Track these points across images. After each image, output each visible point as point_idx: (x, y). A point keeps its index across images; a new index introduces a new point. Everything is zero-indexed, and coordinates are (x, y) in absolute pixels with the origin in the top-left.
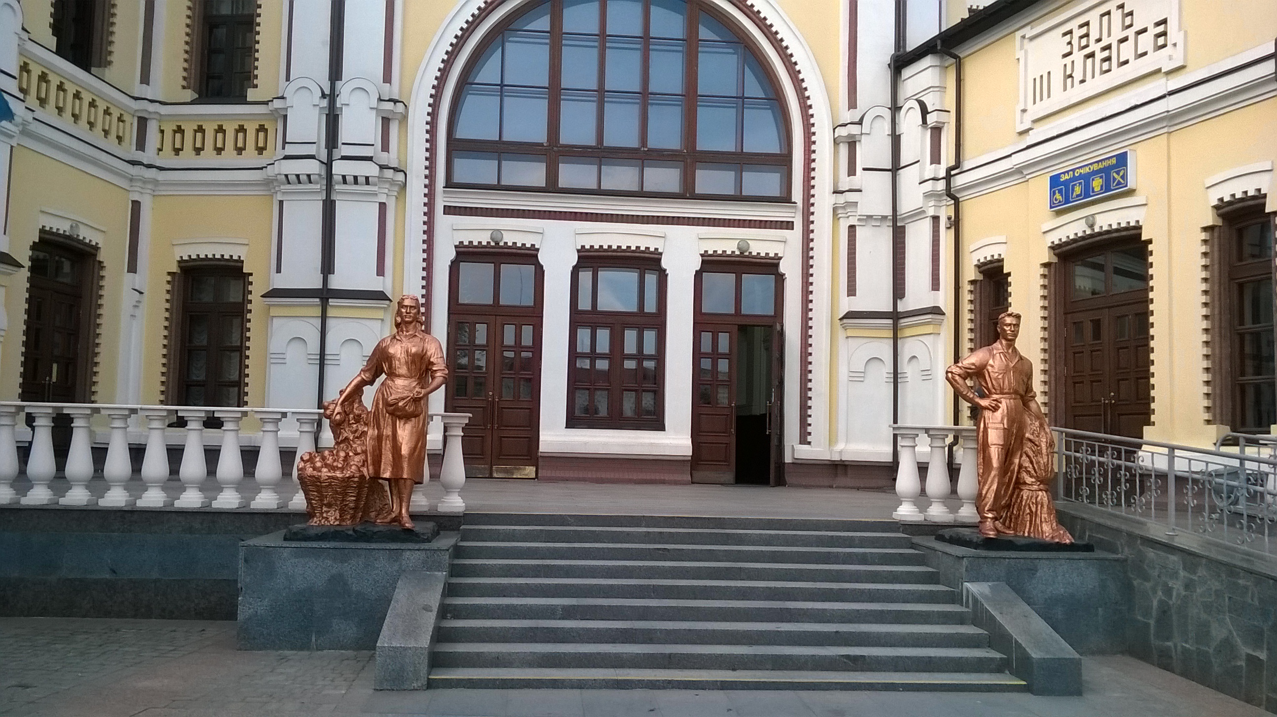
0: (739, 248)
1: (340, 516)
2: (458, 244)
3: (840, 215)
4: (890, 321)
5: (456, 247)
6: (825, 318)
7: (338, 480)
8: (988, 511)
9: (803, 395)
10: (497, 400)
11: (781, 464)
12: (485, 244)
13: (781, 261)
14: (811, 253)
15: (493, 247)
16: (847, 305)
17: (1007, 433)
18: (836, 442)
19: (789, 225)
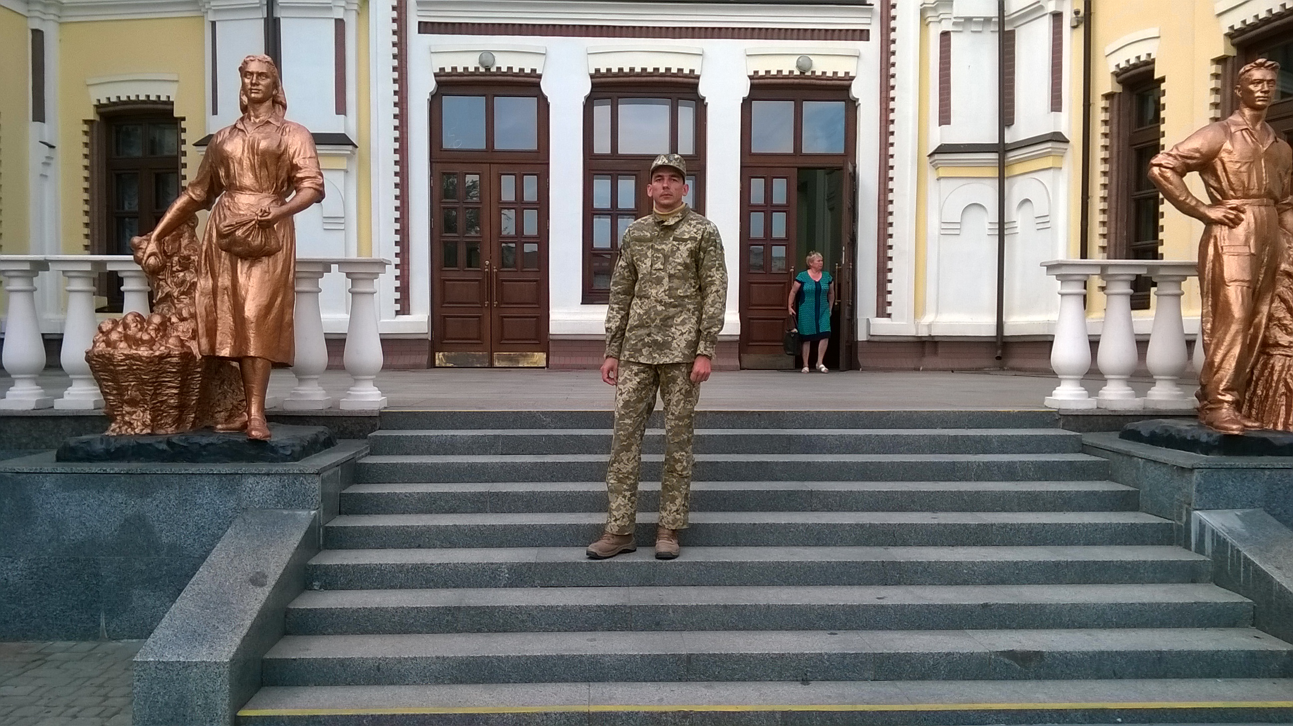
0: (798, 67)
1: (151, 421)
2: (438, 71)
3: (929, 20)
4: (995, 156)
5: (436, 75)
6: (910, 154)
7: (141, 361)
8: (1223, 390)
9: (881, 255)
10: (495, 270)
11: (853, 344)
12: (473, 70)
13: (854, 83)
14: (892, 71)
15: (482, 74)
16: (938, 136)
17: (1255, 260)
18: (924, 313)
19: (863, 35)
